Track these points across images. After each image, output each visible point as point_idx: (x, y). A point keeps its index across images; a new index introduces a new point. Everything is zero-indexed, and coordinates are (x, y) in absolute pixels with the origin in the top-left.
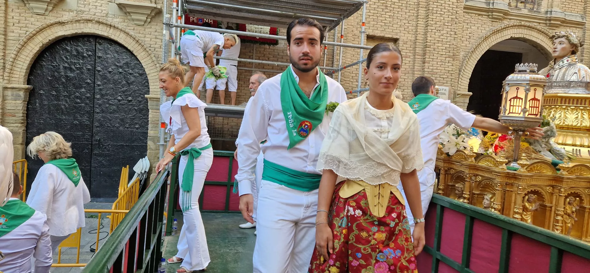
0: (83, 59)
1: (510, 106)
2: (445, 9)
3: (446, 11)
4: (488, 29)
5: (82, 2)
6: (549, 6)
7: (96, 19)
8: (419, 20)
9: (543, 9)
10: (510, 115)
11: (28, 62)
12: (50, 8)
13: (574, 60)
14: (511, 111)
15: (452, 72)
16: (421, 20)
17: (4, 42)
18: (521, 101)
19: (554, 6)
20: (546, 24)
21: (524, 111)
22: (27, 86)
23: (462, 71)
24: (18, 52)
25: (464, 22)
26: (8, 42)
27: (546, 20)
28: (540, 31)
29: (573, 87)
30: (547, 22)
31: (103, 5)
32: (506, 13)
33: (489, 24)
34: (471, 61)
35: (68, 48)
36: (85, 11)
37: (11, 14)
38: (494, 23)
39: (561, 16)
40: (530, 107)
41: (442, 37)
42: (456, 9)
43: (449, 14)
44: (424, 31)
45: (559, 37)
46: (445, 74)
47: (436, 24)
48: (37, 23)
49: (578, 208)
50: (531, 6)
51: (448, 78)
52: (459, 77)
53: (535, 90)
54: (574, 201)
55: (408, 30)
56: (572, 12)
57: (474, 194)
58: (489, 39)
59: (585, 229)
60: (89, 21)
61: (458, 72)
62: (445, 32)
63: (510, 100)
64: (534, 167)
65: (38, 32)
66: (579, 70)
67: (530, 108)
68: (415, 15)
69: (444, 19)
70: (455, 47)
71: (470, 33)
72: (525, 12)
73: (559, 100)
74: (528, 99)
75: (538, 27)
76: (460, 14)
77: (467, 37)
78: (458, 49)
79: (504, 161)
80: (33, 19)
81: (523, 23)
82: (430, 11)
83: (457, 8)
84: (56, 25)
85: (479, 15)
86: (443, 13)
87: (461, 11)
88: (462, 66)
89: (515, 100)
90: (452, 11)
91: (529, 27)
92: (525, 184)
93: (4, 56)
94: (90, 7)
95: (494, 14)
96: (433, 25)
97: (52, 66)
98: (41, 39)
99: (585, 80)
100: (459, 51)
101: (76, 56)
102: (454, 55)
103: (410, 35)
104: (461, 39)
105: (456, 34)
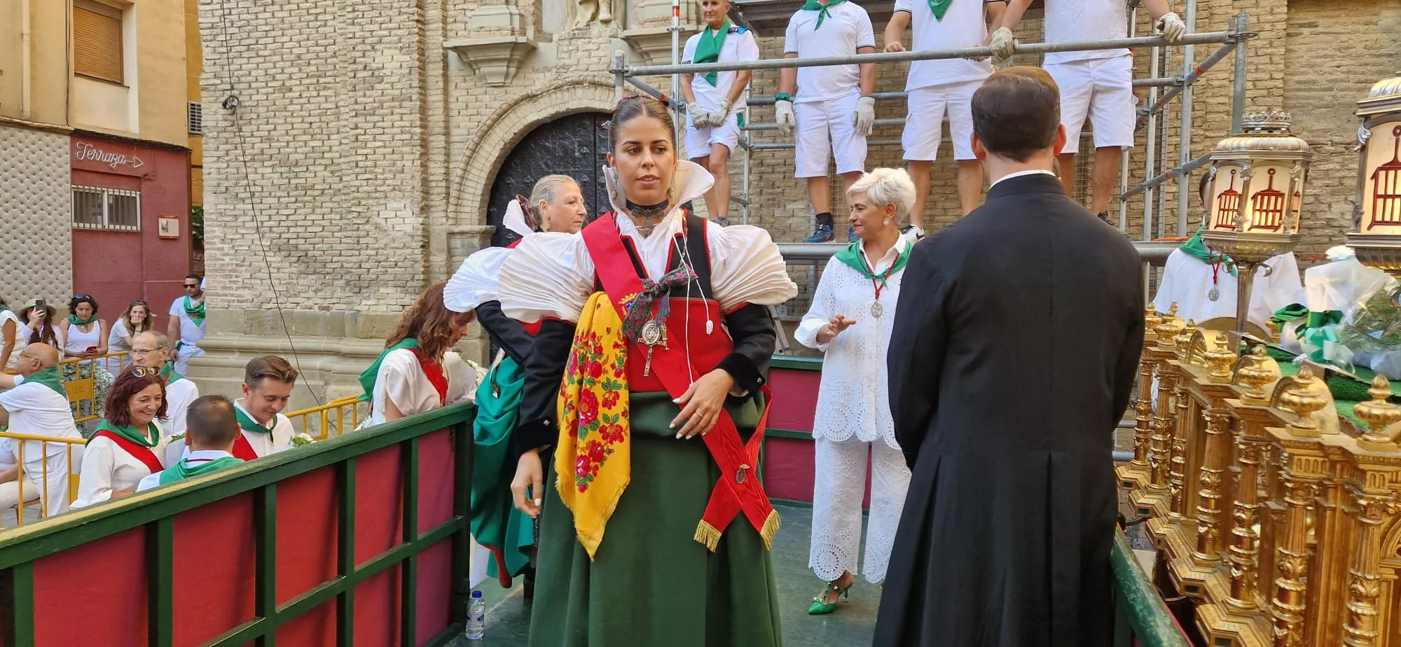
0: (574, 165)
5: (566, 49)
7: (589, 78)
11: (483, 181)
12: (513, 70)
17: (445, 148)
22: (488, 226)
24: (468, 164)
26: (452, 146)
31: (602, 46)
35: (547, 144)
36: (571, 66)
37: (454, 93)
48: (493, 101)
60: (578, 83)
65: (495, 121)
80: (487, 97)
84: (524, 102)
93: (447, 174)
94: (580, 54)
97: (525, 183)
98: (501, 134)
101: (561, 159)
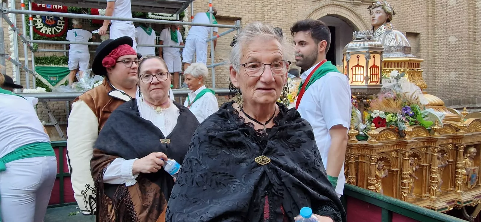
1: (353, 74)
4: (310, 8)
8: (256, 1)
10: (353, 84)
13: (390, 27)
16: (258, 1)
18: (362, 69)
20: (351, 3)
21: (367, 78)
25: (292, 3)
28: (347, 9)
30: (352, 1)
33: (310, 4)
38: (314, 3)
41: (276, 15)
44: (261, 11)
45: (376, 7)
47: (270, 4)
49: (417, 167)
53: (374, 57)
54: (414, 161)
55: (248, 10)
62: (278, 11)
63: (352, 69)
66: (395, 36)
67: (371, 75)
70: (287, 23)
71: (297, 12)
74: (369, 67)
75: (346, 6)
77: (294, 15)
79: (355, 132)
81: (335, 2)
89: (357, 68)
91: (339, 5)
92: (376, 154)
96: (268, 6)
99: (401, 45)
102: (286, 30)
103: (251, 15)
104: (291, 17)
105: (287, 12)
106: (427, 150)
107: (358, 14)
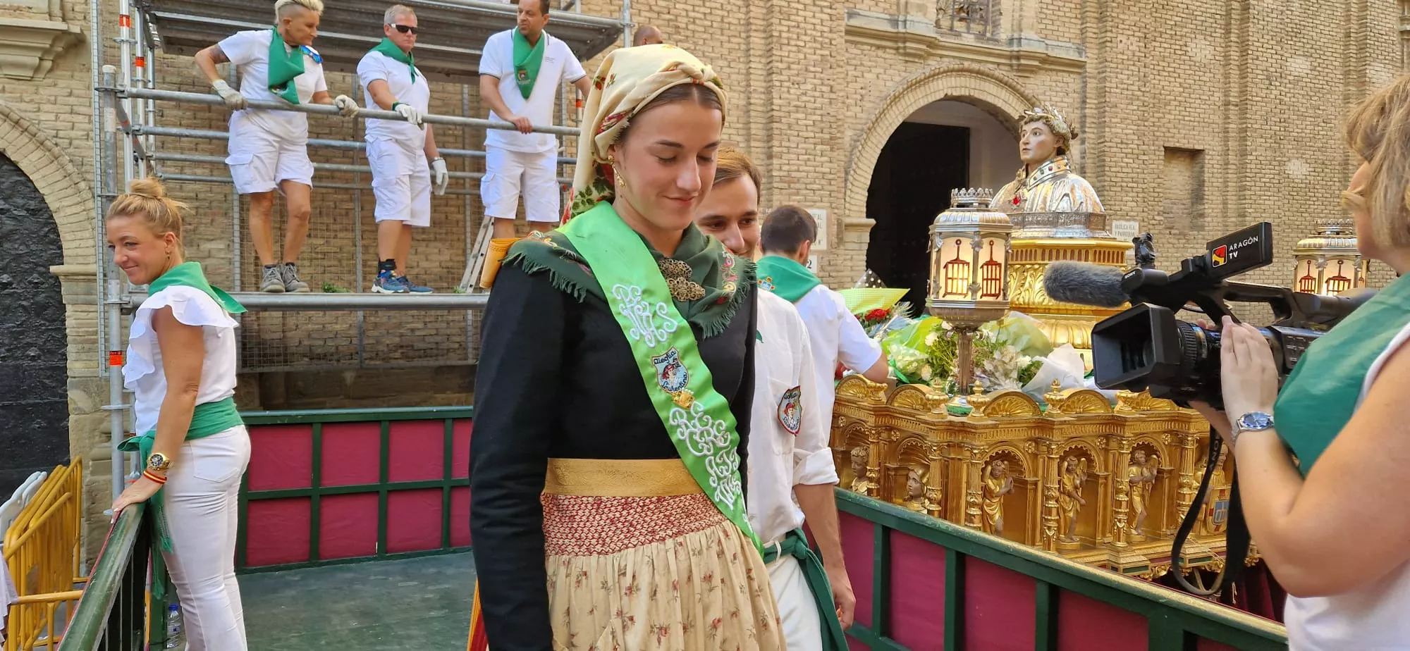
1: (947, 278)
2: (806, 34)
3: (807, 38)
4: (897, 79)
6: (1015, 28)
8: (752, 59)
9: (1003, 36)
10: (948, 298)
13: (1063, 168)
14: (949, 291)
15: (831, 177)
16: (757, 59)
18: (966, 267)
19: (1023, 26)
20: (1011, 65)
21: (973, 288)
23: (852, 172)
25: (848, 64)
27: (1010, 58)
28: (1001, 81)
29: (1063, 224)
30: (1014, 62)
32: (932, 44)
33: (899, 67)
34: (867, 148)
38: (909, 64)
39: (1039, 48)
40: (983, 280)
41: (804, 98)
42: (830, 35)
43: (814, 45)
44: (764, 84)
45: (1032, 120)
46: (817, 181)
47: (789, 68)
49: (1084, 478)
50: (981, 28)
51: (822, 189)
52: (846, 187)
53: (991, 244)
54: (1077, 465)
56: (1060, 39)
57: (888, 469)
58: (902, 101)
59: (1100, 518)
61: (843, 175)
62: (809, 87)
63: (946, 267)
64: (999, 405)
66: (1072, 189)
67: (985, 282)
68: (743, 47)
69: (805, 58)
70: (833, 120)
71: (862, 88)
72: (969, 40)
73: (1039, 252)
74: (980, 264)
75: (997, 73)
76: (839, 46)
77: (855, 96)
78: (840, 123)
79: (942, 398)
81: (966, 64)
82: (775, 40)
83: (831, 31)
85: (878, 47)
86: (802, 44)
87: (840, 40)
88: (850, 161)
89: (956, 266)
90: (820, 39)
91: (978, 72)
92: (983, 443)
95: (908, 44)
96: (784, 72)
99: (1083, 209)
100: (842, 129)
102: (831, 138)
103: (736, 95)
104: (843, 103)
105: (834, 90)
106: (1107, 444)
107: (1030, 96)
